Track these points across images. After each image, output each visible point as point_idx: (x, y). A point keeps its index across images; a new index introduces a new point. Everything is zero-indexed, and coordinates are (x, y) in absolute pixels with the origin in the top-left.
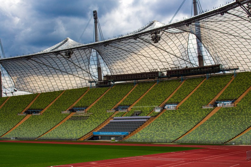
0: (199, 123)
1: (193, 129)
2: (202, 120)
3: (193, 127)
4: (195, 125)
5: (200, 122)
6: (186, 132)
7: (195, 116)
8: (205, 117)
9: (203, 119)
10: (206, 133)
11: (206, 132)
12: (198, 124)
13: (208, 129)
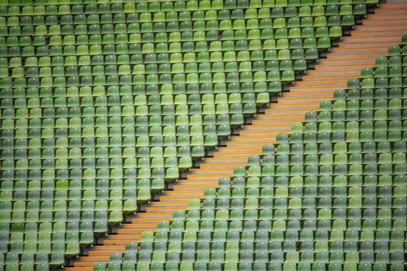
0: (248, 119)
1: (179, 191)
2: (286, 86)
3: (183, 173)
4: (209, 150)
5: (261, 108)
6: (98, 237)
7: (200, 36)
8: (323, 53)
9: (299, 75)
10: (338, 239)
11: (338, 230)
12: (235, 130)
13: (356, 197)
